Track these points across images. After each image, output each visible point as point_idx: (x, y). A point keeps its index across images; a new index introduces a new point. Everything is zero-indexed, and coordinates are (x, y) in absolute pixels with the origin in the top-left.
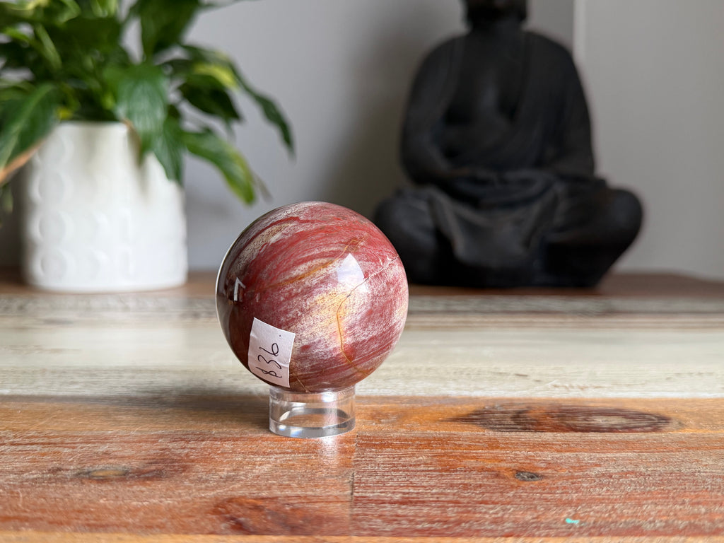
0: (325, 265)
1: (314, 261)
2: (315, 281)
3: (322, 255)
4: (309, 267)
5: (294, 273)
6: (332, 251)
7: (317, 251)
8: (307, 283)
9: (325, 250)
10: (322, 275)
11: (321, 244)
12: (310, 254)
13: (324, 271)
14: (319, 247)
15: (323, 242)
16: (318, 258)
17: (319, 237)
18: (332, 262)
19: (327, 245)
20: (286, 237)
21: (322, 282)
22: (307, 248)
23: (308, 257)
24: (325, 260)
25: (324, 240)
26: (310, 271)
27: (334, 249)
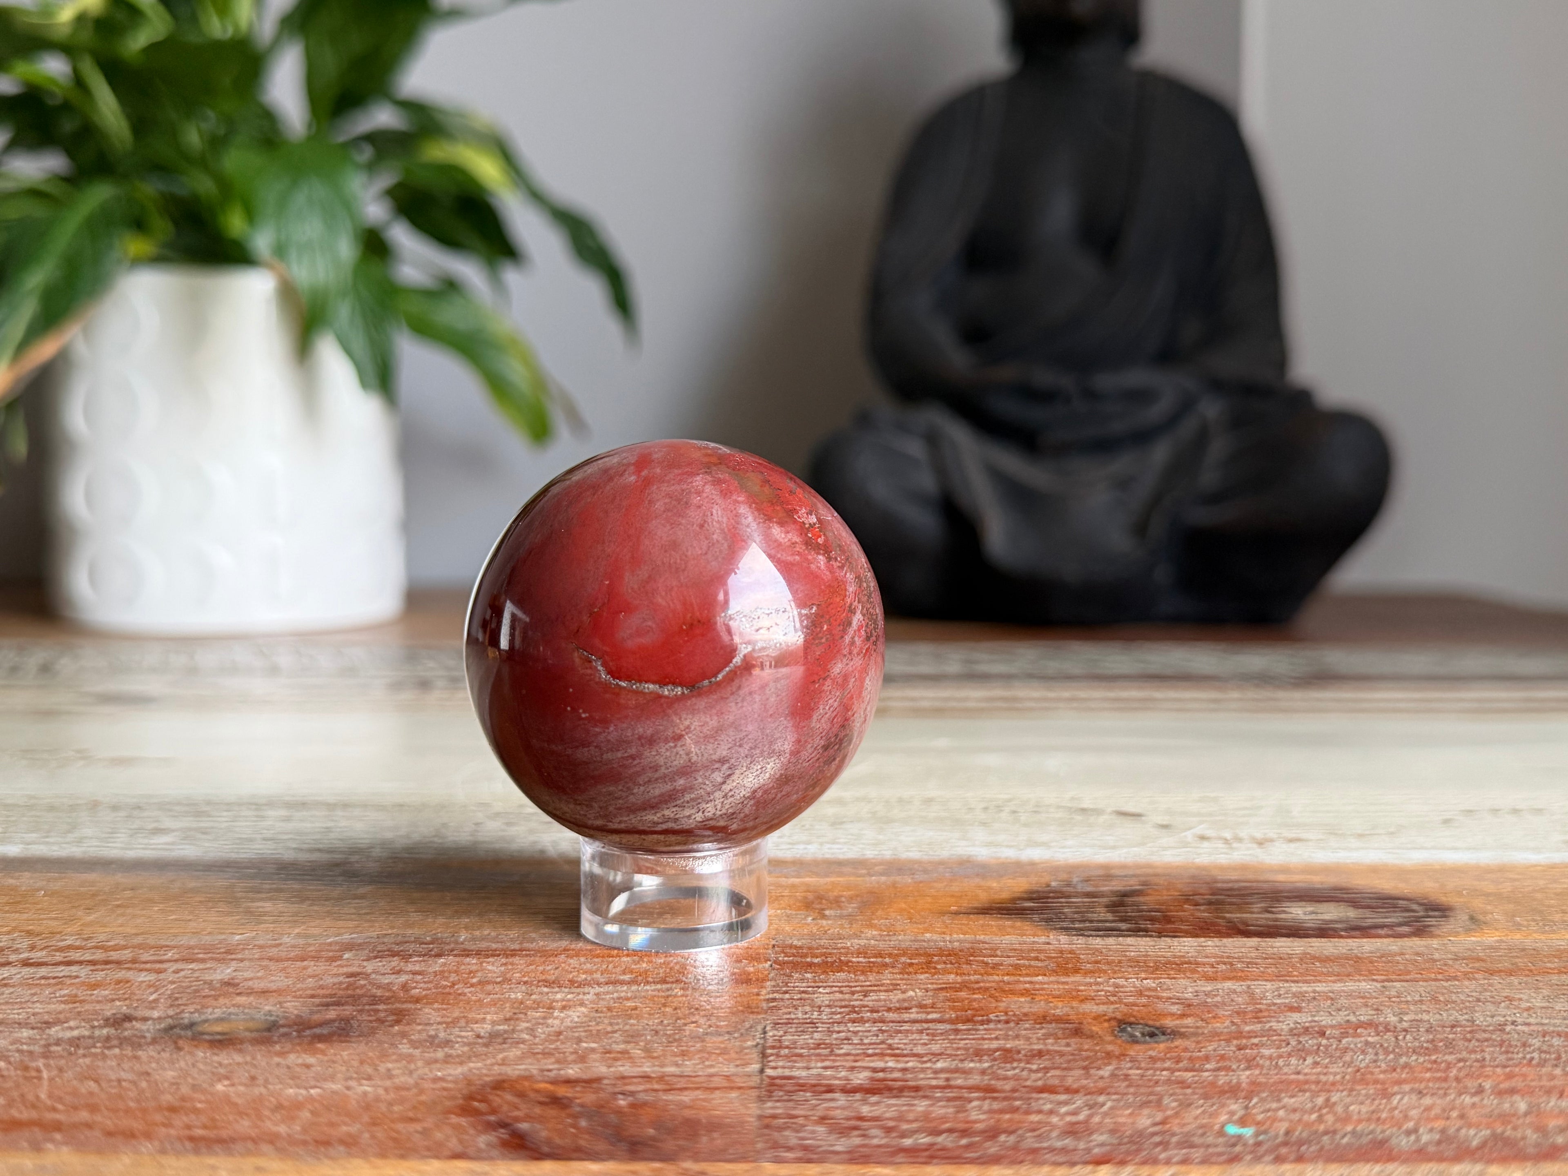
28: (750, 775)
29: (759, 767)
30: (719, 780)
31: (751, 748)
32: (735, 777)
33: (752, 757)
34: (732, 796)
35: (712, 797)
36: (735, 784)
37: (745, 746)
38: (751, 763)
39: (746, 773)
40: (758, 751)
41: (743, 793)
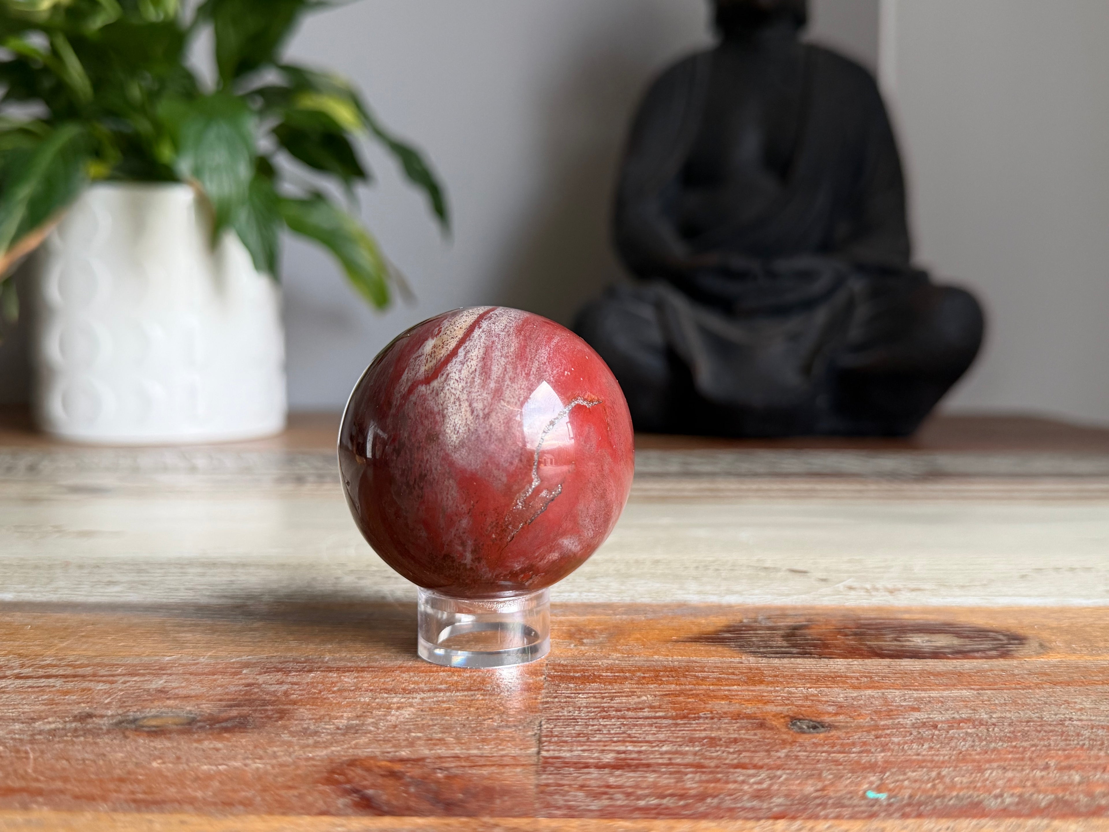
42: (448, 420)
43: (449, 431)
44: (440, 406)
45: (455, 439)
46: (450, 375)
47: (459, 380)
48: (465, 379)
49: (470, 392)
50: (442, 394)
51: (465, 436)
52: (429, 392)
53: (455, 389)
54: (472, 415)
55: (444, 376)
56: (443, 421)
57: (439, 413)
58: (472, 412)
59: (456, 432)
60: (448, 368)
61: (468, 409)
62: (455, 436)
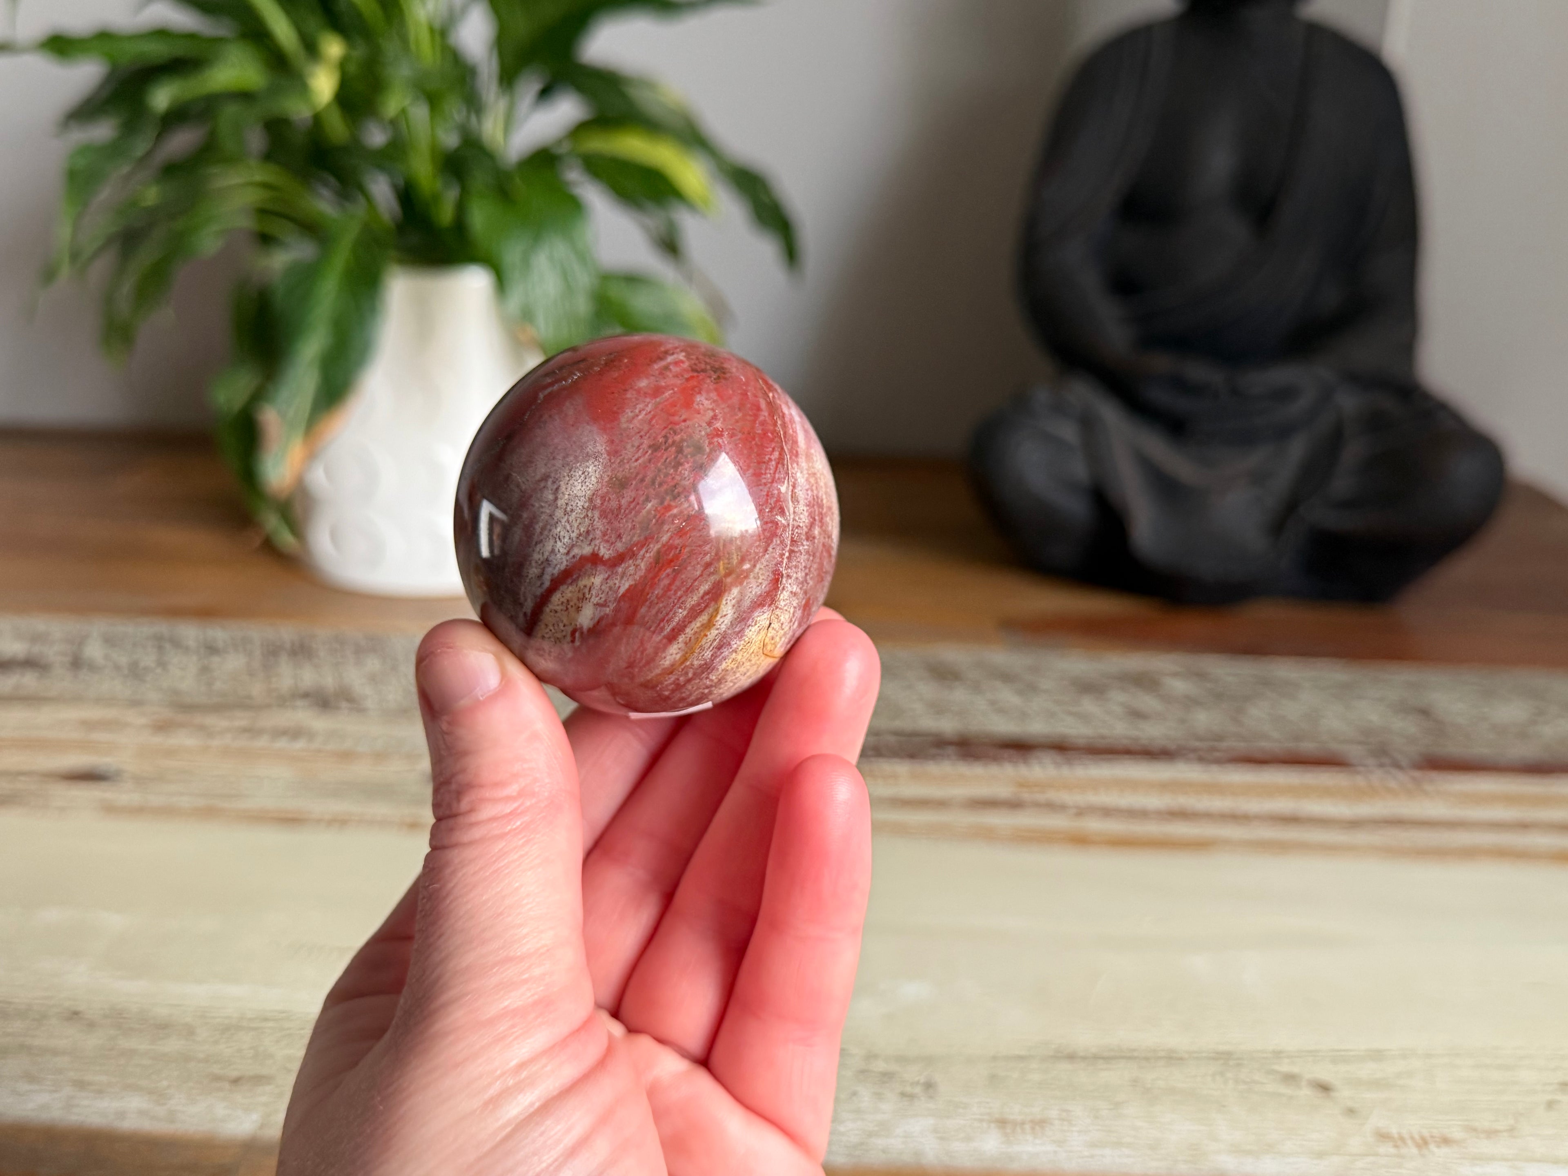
0: (709, 625)
1: (688, 630)
2: (708, 654)
3: (694, 613)
4: (686, 643)
5: (667, 663)
6: (706, 593)
7: (681, 613)
8: (696, 663)
9: (693, 600)
10: (715, 640)
11: (679, 593)
12: (673, 624)
13: (713, 633)
14: (681, 604)
15: (679, 589)
16: (690, 622)
17: (666, 582)
18: (717, 611)
19: (690, 590)
20: (607, 610)
21: (719, 647)
22: (660, 616)
23: (673, 630)
24: (704, 618)
25: (678, 583)
26: (690, 649)
27: (705, 587)
28: (576, 483)
29: (580, 473)
30: (551, 497)
31: (564, 458)
32: (563, 488)
33: (568, 465)
34: (572, 510)
35: (555, 518)
36: (567, 496)
37: (558, 457)
38: (570, 470)
39: (571, 482)
40: (572, 458)
41: (580, 504)
42: (588, 492)
43: (593, 479)
44: (590, 515)
45: (591, 467)
46: (566, 551)
47: (557, 539)
48: (551, 537)
49: (551, 516)
50: (582, 530)
51: (578, 465)
52: (597, 542)
53: (565, 528)
54: (559, 486)
55: (571, 554)
56: (594, 494)
57: (594, 508)
58: (557, 489)
59: (586, 474)
60: (565, 563)
61: (560, 496)
62: (590, 470)
